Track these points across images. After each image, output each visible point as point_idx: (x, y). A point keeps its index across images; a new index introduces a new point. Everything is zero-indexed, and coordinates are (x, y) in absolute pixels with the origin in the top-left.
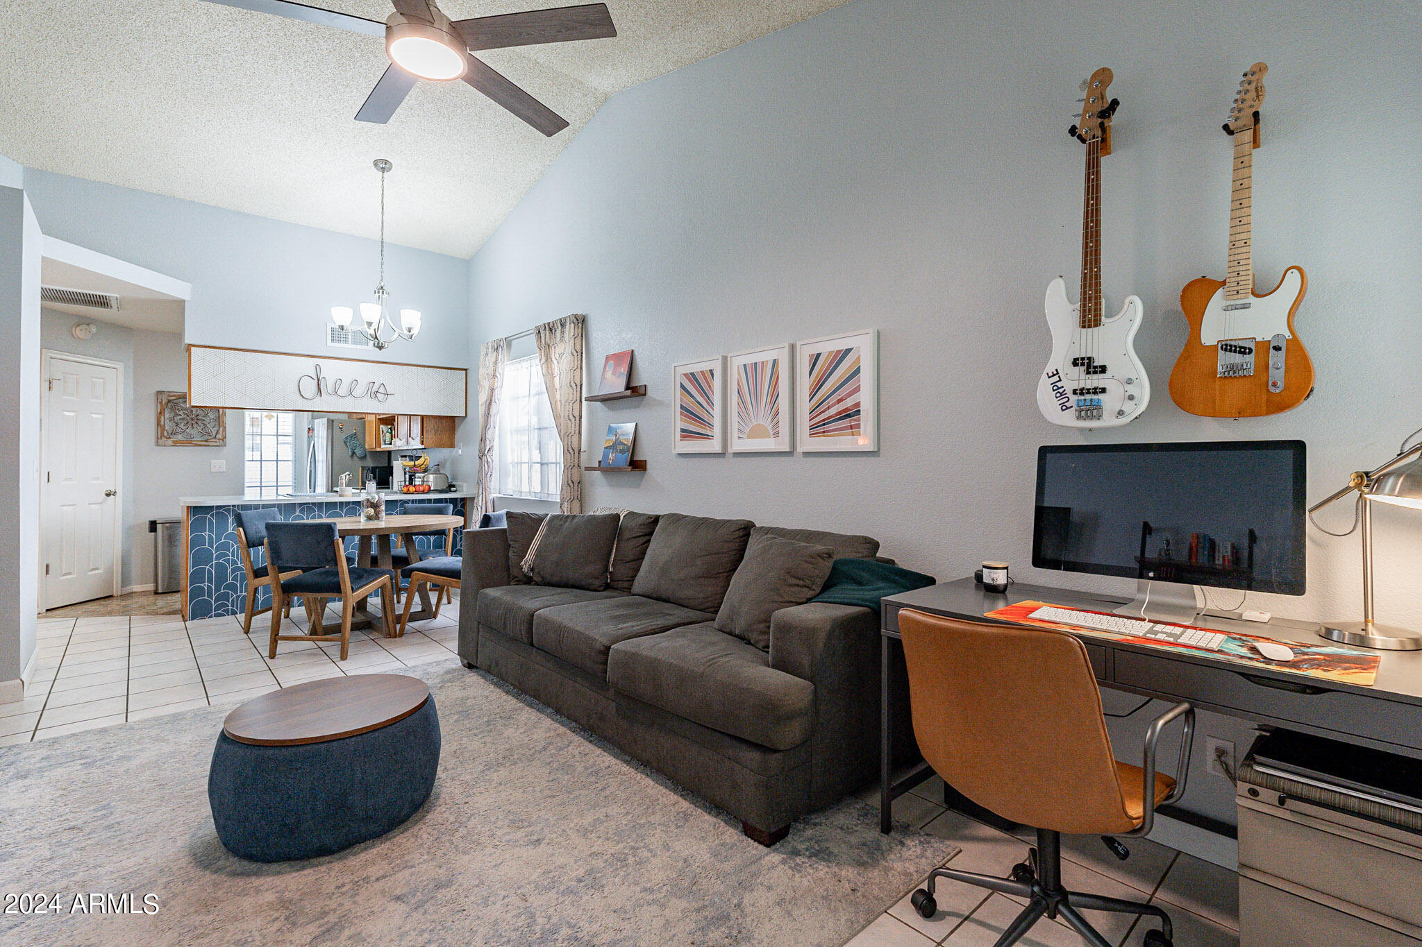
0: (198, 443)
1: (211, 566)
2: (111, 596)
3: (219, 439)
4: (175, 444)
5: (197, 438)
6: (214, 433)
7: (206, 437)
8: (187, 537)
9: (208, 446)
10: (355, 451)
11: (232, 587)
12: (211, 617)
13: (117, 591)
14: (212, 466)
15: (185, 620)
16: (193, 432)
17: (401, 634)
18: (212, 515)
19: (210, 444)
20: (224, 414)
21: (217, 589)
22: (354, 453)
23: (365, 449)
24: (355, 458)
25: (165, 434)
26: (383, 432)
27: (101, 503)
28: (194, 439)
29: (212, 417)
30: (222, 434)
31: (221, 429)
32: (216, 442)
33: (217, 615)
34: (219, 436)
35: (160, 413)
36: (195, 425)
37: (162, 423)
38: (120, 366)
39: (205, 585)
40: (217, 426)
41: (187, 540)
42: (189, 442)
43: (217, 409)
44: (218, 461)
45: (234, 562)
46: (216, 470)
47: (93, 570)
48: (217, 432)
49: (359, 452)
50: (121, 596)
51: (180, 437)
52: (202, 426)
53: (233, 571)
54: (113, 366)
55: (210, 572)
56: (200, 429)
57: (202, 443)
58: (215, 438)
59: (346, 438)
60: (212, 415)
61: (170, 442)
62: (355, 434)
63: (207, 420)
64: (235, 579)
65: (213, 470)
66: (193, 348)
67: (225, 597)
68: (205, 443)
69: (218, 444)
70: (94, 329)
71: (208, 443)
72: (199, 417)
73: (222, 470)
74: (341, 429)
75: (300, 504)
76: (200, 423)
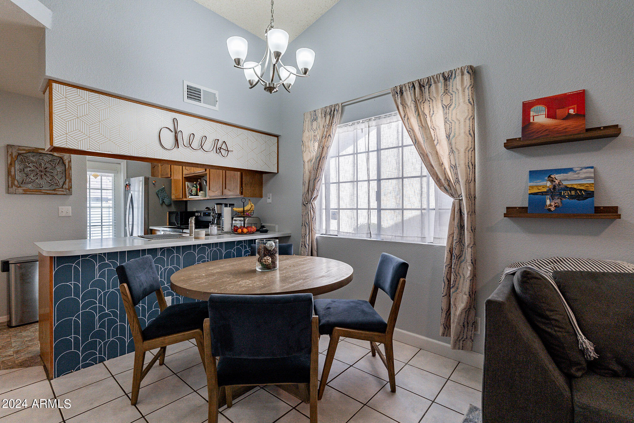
0: (47, 192)
1: (78, 317)
3: (66, 189)
4: (25, 192)
5: (46, 187)
6: (61, 184)
7: (54, 187)
8: (51, 289)
9: (56, 194)
10: (164, 201)
11: (100, 334)
12: (79, 369)
14: (60, 212)
15: (49, 379)
16: (42, 182)
18: (78, 264)
19: (58, 192)
20: (70, 167)
21: (85, 338)
22: (163, 202)
23: (173, 199)
24: (163, 205)
25: (16, 183)
26: (188, 186)
28: (43, 188)
29: (59, 170)
30: (69, 185)
31: (67, 180)
32: (63, 191)
33: (84, 366)
34: (66, 186)
35: (11, 165)
36: (44, 177)
37: (13, 174)
39: (71, 338)
40: (64, 178)
41: (51, 293)
42: (38, 191)
44: (65, 208)
45: (102, 309)
46: (64, 214)
48: (64, 183)
49: (167, 201)
51: (29, 186)
52: (51, 178)
53: (100, 318)
55: (76, 322)
56: (48, 180)
57: (50, 192)
58: (62, 188)
59: (158, 191)
61: (20, 190)
62: (164, 188)
63: (55, 172)
64: (102, 326)
65: (60, 215)
66: (54, 85)
67: (93, 345)
68: (54, 192)
69: (65, 193)
71: (56, 192)
72: (48, 170)
73: (69, 215)
74: (155, 184)
75: (161, 249)
76: (48, 175)
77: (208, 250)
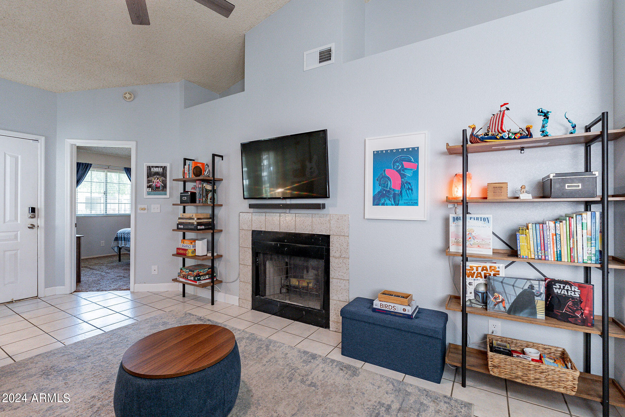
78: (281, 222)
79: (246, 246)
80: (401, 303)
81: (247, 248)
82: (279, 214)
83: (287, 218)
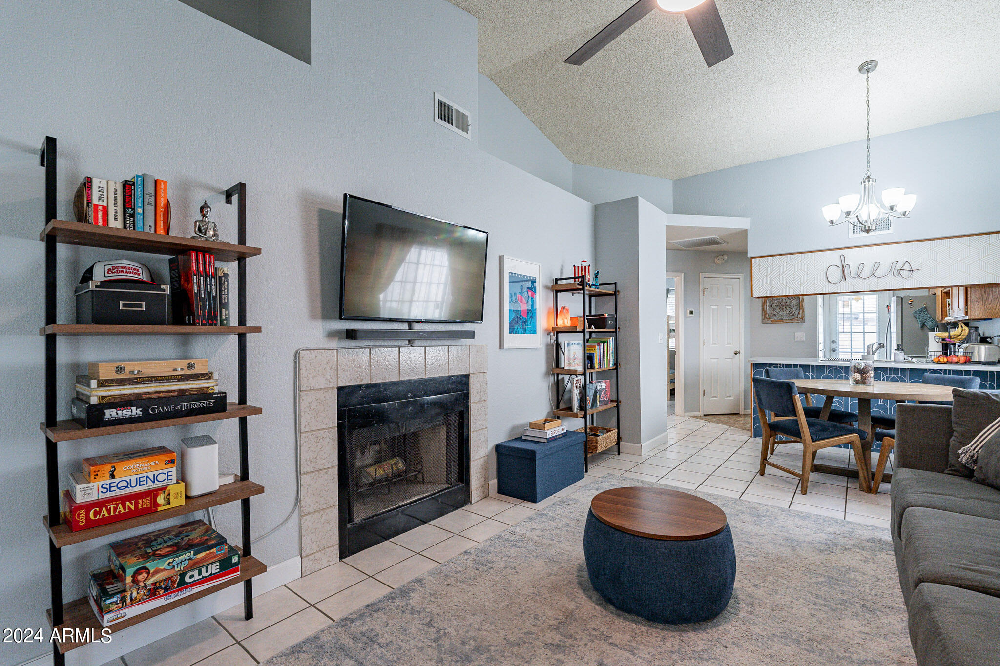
0: (787, 321)
2: (739, 414)
3: (800, 318)
4: (773, 322)
5: (786, 318)
6: (797, 313)
7: (791, 317)
9: (793, 323)
10: (926, 323)
13: (741, 411)
14: (796, 337)
15: (751, 436)
16: (784, 314)
17: (876, 492)
19: (794, 321)
20: (803, 300)
22: (924, 325)
23: (936, 321)
24: (926, 328)
25: (767, 316)
27: (732, 358)
28: (784, 319)
29: (795, 303)
30: (802, 314)
31: (801, 311)
32: (798, 320)
34: (800, 316)
35: (764, 303)
36: (785, 309)
37: (765, 309)
38: (741, 276)
40: (799, 309)
42: (780, 321)
43: (798, 296)
44: (799, 333)
46: (799, 339)
47: (728, 396)
48: (799, 313)
49: (929, 324)
50: (744, 414)
51: (776, 318)
54: (738, 277)
56: (788, 311)
57: (789, 321)
58: (797, 317)
59: (916, 312)
60: (795, 302)
61: (769, 321)
62: (925, 308)
63: (792, 305)
65: (796, 340)
66: (753, 260)
68: (791, 321)
69: (799, 322)
70: (726, 257)
71: (792, 321)
72: (787, 303)
73: (802, 340)
74: (911, 304)
75: (829, 367)
76: (788, 308)
77: (883, 376)
78: (401, 362)
79: (324, 426)
80: (539, 428)
81: (326, 429)
82: (397, 349)
83: (412, 356)
